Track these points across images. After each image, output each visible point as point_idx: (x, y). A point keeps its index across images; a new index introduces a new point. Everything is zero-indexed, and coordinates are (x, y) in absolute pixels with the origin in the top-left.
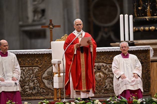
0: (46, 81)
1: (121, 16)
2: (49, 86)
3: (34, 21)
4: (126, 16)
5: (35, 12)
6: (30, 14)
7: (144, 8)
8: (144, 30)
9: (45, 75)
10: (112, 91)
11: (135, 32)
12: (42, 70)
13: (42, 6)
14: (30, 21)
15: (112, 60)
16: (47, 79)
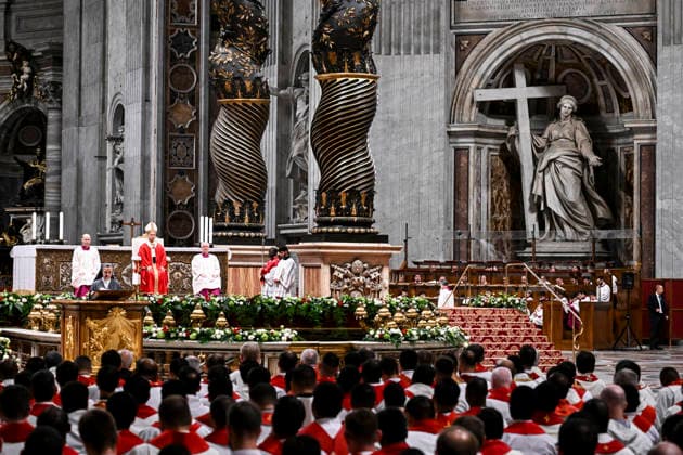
0: (124, 278)
1: (202, 218)
2: (129, 283)
3: (112, 231)
4: (207, 218)
5: (113, 223)
6: (108, 226)
7: (223, 214)
8: (222, 236)
9: (125, 272)
10: (191, 290)
11: (214, 237)
12: (122, 267)
13: (120, 218)
14: (108, 231)
15: (191, 260)
16: (126, 275)
